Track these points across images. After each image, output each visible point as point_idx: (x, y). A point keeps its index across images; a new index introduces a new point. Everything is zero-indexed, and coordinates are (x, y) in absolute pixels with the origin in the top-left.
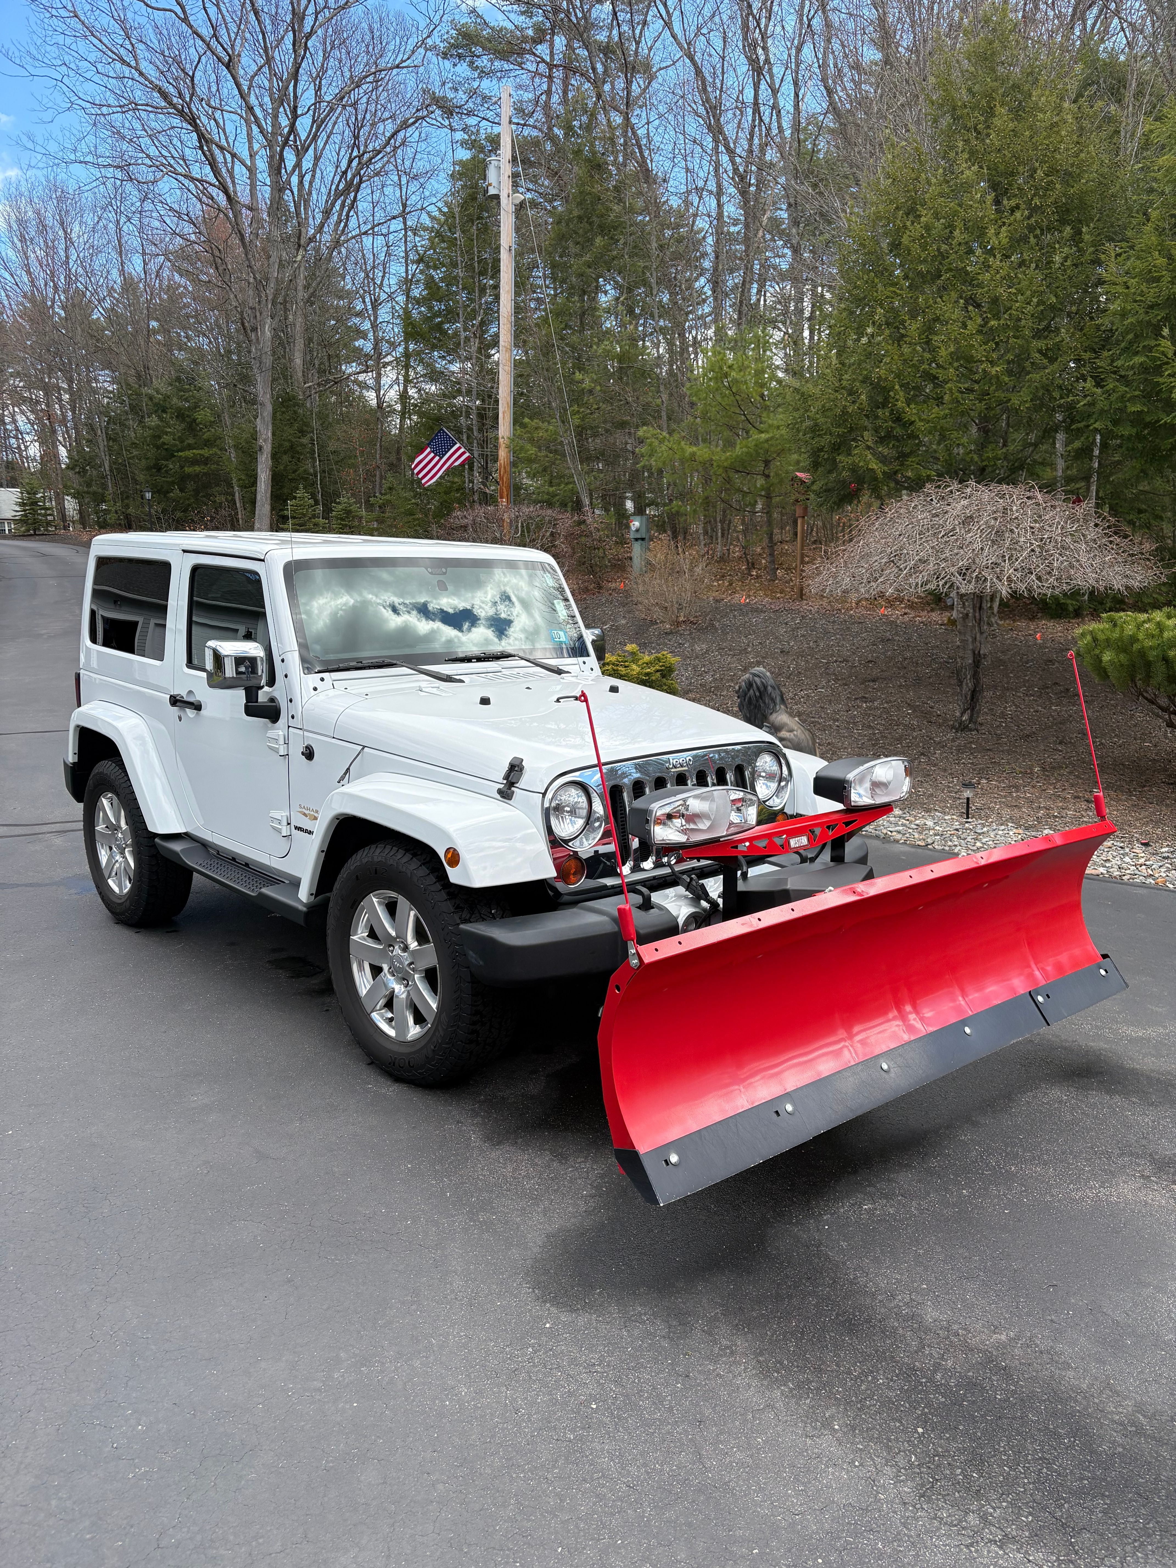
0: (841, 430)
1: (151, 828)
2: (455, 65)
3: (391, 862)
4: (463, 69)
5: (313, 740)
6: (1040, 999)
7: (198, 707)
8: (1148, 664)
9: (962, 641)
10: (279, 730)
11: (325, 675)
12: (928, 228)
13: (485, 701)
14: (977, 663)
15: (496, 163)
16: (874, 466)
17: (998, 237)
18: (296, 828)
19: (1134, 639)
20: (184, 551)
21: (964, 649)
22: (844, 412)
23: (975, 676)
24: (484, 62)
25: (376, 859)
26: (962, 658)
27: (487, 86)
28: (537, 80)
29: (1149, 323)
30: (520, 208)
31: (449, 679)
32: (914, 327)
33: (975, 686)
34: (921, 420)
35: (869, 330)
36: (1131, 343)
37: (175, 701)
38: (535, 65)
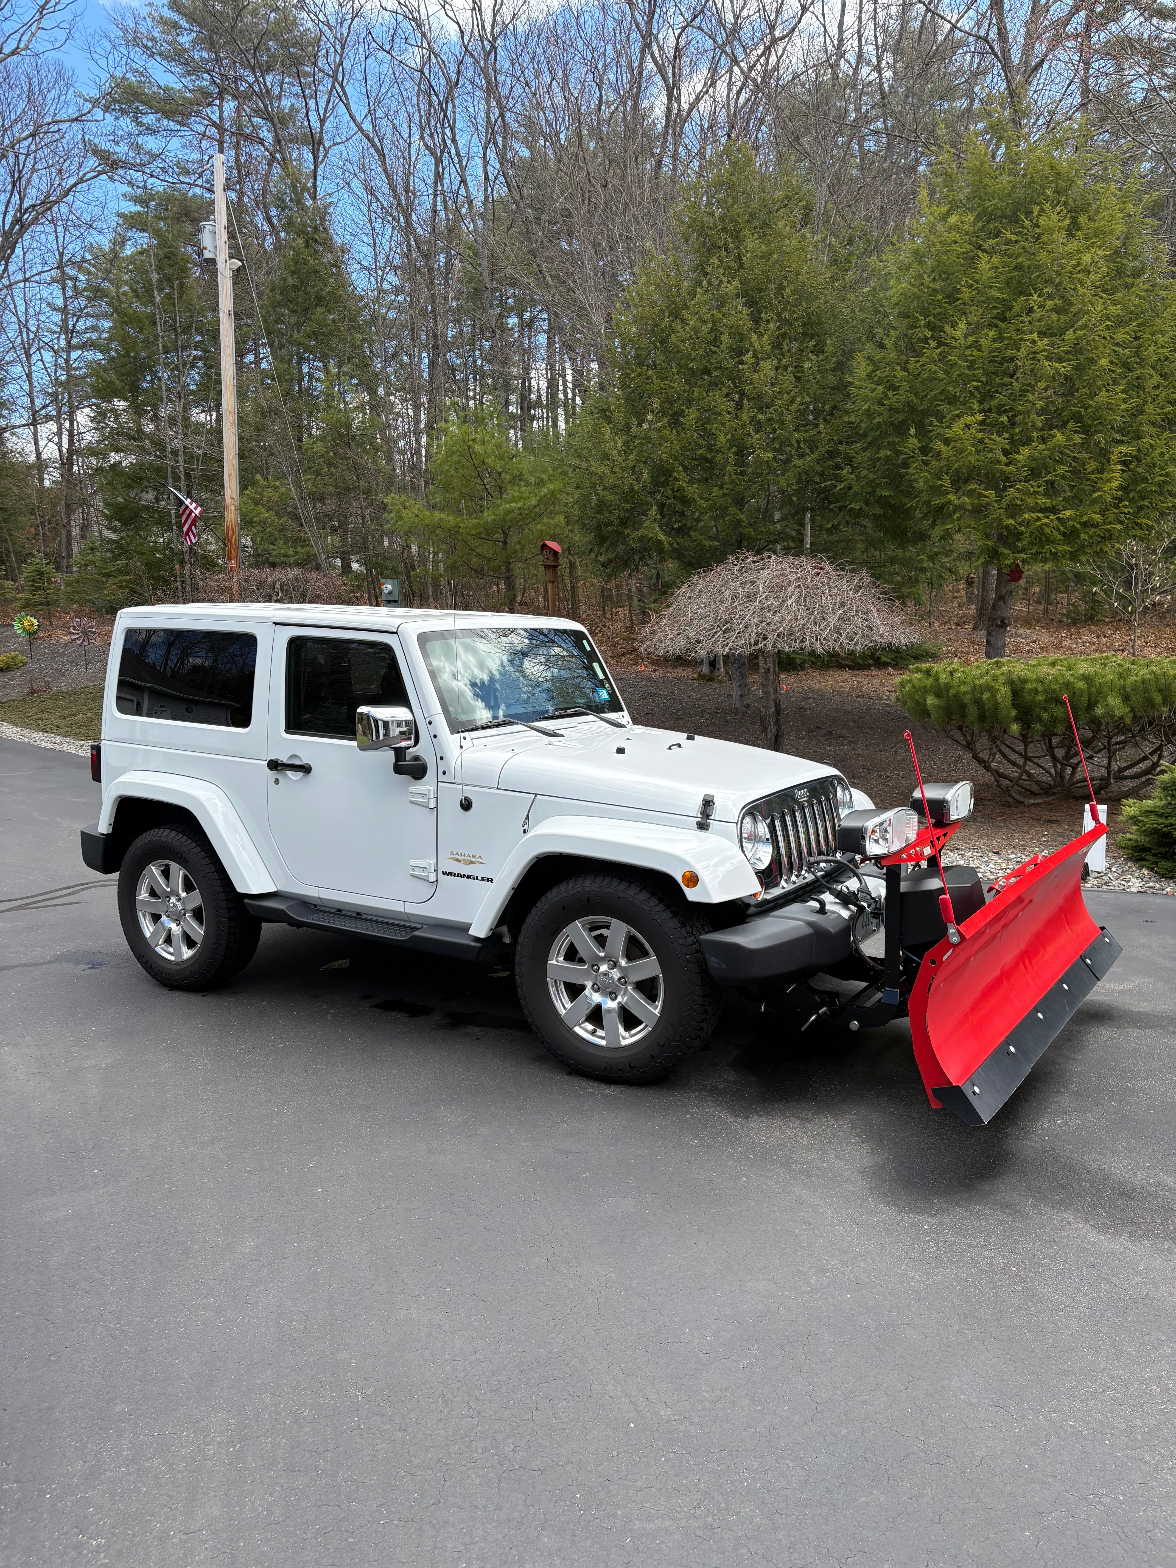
0: (627, 506)
1: (240, 889)
2: (117, 118)
3: (607, 890)
4: (126, 123)
5: (470, 792)
6: (1088, 961)
7: (306, 769)
8: (963, 707)
9: (764, 692)
10: (426, 786)
11: (465, 734)
12: (695, 330)
13: (621, 751)
14: (778, 711)
15: (211, 228)
16: (662, 537)
17: (761, 342)
18: (444, 873)
19: (948, 687)
20: (276, 624)
21: (767, 699)
22: (632, 490)
23: (777, 722)
24: (149, 119)
25: (587, 889)
26: (766, 707)
27: (151, 143)
28: (204, 143)
29: (892, 423)
30: (238, 274)
31: (554, 734)
32: (692, 415)
33: (778, 731)
34: (702, 498)
35: (649, 417)
36: (875, 439)
37: (274, 765)
38: (203, 129)
